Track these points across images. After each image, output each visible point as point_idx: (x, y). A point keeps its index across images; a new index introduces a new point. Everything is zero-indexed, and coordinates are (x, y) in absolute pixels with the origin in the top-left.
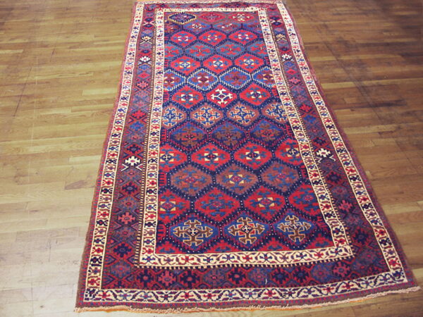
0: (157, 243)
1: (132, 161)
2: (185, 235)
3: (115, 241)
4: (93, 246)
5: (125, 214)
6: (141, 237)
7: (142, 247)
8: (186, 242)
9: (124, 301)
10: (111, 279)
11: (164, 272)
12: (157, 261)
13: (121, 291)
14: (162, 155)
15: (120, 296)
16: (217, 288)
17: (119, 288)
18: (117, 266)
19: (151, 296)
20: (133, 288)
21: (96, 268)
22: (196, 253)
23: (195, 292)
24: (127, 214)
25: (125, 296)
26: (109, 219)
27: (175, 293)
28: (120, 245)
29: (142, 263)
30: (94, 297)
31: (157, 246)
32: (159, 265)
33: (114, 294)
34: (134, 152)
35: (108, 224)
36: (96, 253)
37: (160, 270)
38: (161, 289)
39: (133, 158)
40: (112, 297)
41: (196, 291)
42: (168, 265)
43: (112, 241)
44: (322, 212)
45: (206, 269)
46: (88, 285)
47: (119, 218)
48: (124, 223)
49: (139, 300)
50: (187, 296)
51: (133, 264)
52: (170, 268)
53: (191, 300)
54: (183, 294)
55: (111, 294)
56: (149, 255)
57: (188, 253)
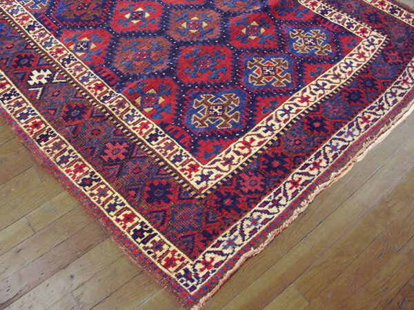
0: (191, 152)
1: (40, 77)
2: (213, 120)
3: (137, 190)
4: (113, 219)
5: (106, 148)
6: (162, 160)
7: (178, 169)
8: (222, 126)
9: (237, 249)
10: (190, 238)
11: (240, 178)
12: (216, 172)
13: (220, 242)
14: (72, 47)
15: (225, 247)
16: (313, 151)
17: (212, 240)
18: (177, 217)
19: (259, 217)
20: (229, 225)
21: (154, 242)
22: (247, 130)
23: (297, 173)
24: (109, 145)
25: (231, 243)
26: (92, 169)
27: (279, 191)
28: (148, 189)
29: (202, 189)
30: (198, 278)
31: (194, 156)
32: (225, 174)
33: (215, 252)
34: (28, 65)
35: (100, 176)
36: (129, 224)
37: (231, 179)
38: (260, 200)
39: (35, 73)
40: (218, 258)
41: (298, 170)
42: (233, 168)
43: (133, 193)
44: (315, 11)
45: (278, 140)
46: (171, 272)
47: (106, 158)
48: (118, 160)
49: (252, 233)
50: (295, 184)
51: (192, 198)
52: (241, 168)
53: (303, 184)
54: (289, 185)
55: (212, 255)
56: (199, 173)
57: (239, 137)
